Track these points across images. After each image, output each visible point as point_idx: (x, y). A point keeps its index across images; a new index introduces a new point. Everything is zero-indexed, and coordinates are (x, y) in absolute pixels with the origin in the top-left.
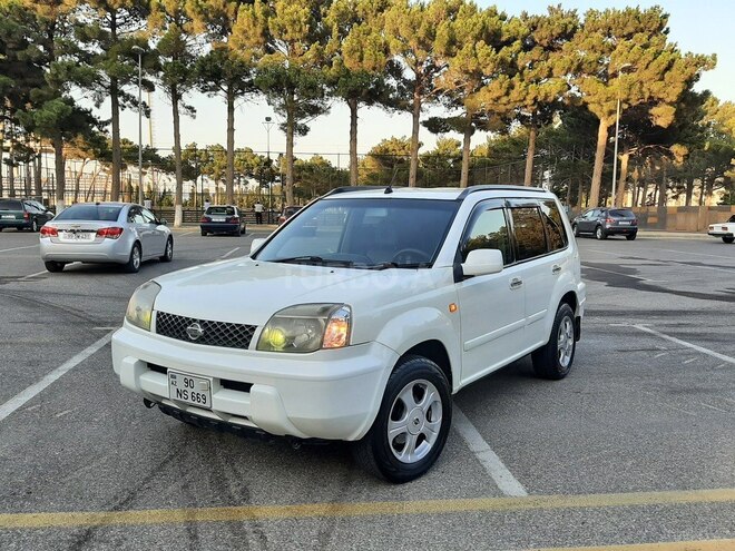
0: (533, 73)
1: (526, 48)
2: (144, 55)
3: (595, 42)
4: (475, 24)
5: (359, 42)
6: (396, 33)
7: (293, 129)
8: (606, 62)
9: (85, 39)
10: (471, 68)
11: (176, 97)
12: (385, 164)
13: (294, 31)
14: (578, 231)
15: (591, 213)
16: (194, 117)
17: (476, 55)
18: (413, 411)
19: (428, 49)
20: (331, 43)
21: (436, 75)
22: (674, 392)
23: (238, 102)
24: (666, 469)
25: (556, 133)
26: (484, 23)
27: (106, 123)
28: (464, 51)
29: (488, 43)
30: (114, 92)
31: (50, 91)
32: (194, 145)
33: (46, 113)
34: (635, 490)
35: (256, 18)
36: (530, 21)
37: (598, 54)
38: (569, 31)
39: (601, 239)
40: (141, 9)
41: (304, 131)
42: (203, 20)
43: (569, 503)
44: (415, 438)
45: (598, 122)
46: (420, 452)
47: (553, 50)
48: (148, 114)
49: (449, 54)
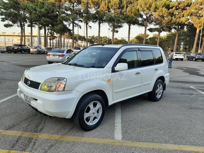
0: (178, 16)
1: (177, 9)
2: (80, 14)
3: (197, 7)
4: (162, 3)
5: (131, 9)
6: (141, 6)
7: (114, 31)
8: (200, 13)
9: (67, 10)
10: (161, 15)
11: (87, 24)
12: (139, 40)
13: (115, 6)
14: (188, 59)
15: (192, 54)
16: (91, 29)
17: (162, 11)
18: (93, 110)
19: (150, 10)
20: (124, 9)
21: (152, 17)
22: (191, 108)
23: (101, 25)
24: (173, 136)
25: (185, 32)
26: (165, 3)
27: (72, 30)
28: (159, 10)
29: (166, 8)
30: (73, 23)
31: (59, 23)
32: (94, 36)
33: (57, 28)
34: (158, 142)
35: (106, 4)
36: (178, 2)
37: (197, 10)
38: (189, 4)
39: (194, 61)
40: (79, 3)
41: (117, 32)
42: (93, 5)
43: (133, 145)
44: (93, 118)
45: (197, 29)
46: (94, 122)
47: (185, 10)
48: (81, 28)
49: (155, 11)
